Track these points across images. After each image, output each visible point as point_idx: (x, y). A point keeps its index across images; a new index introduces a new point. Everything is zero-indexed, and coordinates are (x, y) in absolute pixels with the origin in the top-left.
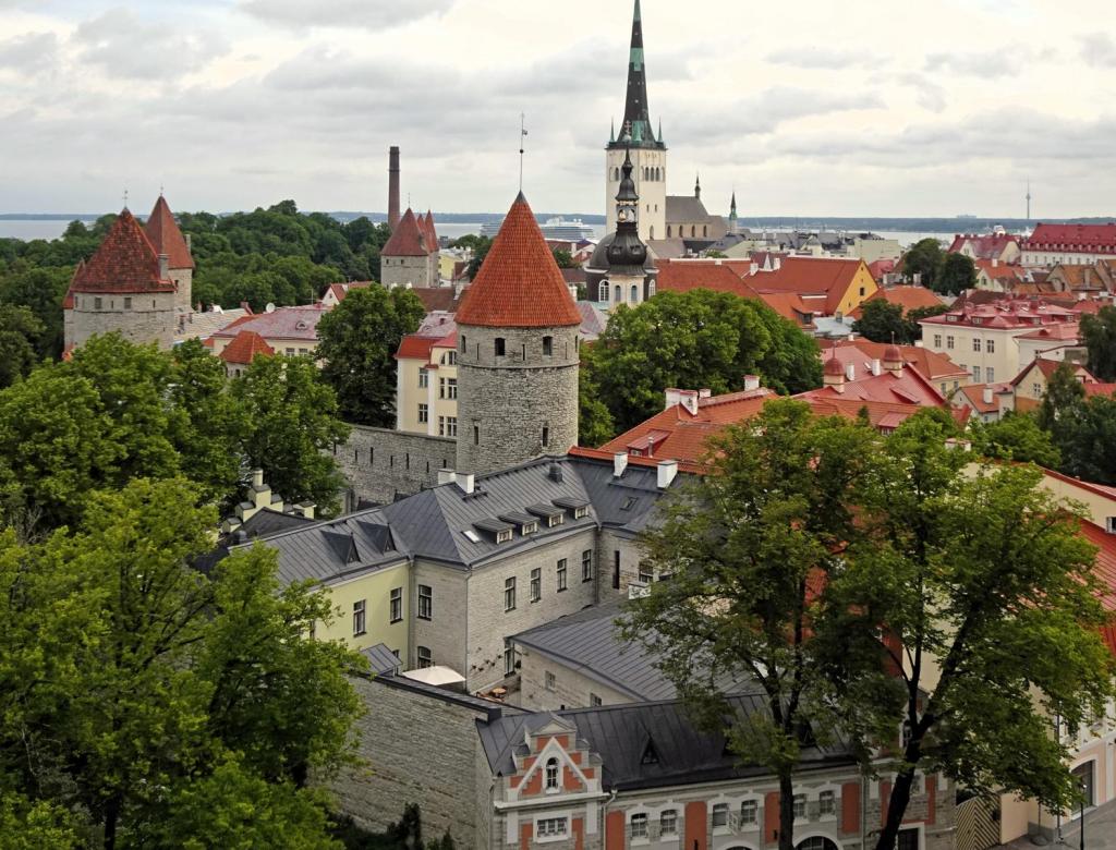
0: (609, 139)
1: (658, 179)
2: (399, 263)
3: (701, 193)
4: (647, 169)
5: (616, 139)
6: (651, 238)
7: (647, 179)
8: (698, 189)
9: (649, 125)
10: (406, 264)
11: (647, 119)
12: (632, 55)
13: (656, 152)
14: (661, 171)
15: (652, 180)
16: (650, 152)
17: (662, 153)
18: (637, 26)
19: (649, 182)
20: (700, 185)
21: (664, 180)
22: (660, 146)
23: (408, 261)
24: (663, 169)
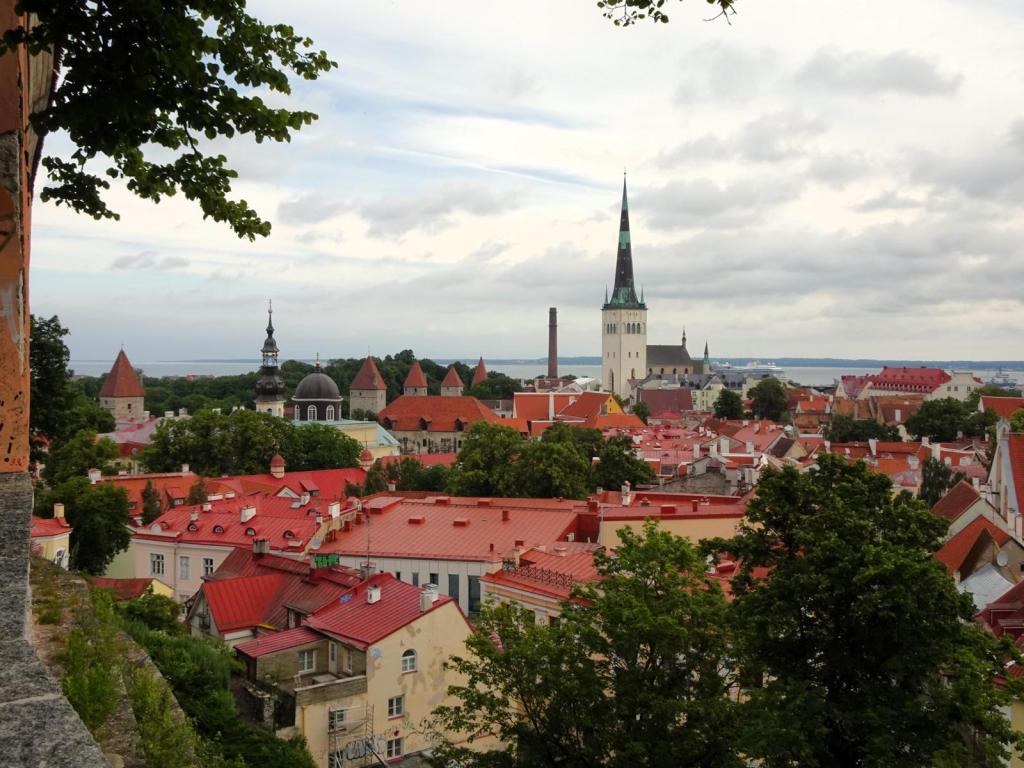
0: (603, 302)
1: (639, 332)
2: (358, 394)
3: (687, 343)
4: (629, 324)
5: (609, 302)
6: (633, 377)
7: (629, 332)
8: (684, 339)
9: (633, 291)
10: (363, 395)
11: (632, 286)
12: (621, 236)
13: (638, 312)
14: (642, 326)
15: (634, 332)
16: (632, 311)
17: (643, 312)
18: (625, 215)
19: (631, 335)
20: (686, 336)
21: (645, 333)
22: (642, 307)
23: (364, 393)
24: (644, 324)
